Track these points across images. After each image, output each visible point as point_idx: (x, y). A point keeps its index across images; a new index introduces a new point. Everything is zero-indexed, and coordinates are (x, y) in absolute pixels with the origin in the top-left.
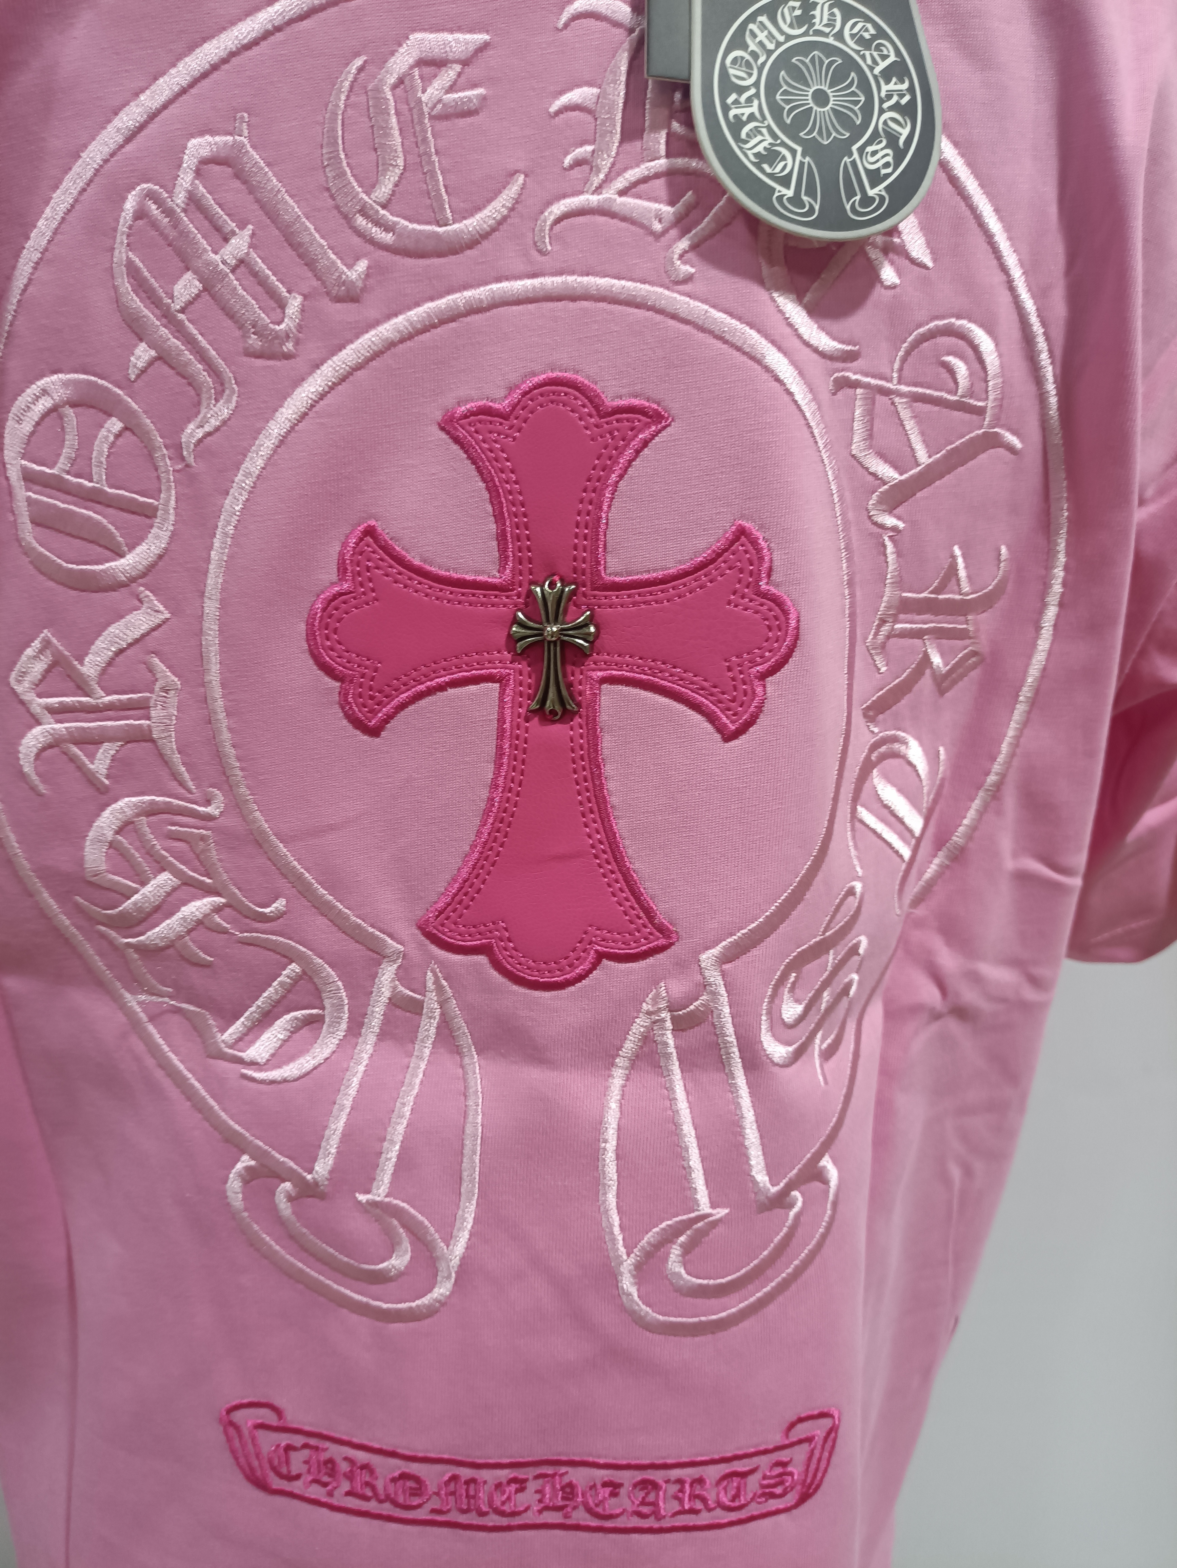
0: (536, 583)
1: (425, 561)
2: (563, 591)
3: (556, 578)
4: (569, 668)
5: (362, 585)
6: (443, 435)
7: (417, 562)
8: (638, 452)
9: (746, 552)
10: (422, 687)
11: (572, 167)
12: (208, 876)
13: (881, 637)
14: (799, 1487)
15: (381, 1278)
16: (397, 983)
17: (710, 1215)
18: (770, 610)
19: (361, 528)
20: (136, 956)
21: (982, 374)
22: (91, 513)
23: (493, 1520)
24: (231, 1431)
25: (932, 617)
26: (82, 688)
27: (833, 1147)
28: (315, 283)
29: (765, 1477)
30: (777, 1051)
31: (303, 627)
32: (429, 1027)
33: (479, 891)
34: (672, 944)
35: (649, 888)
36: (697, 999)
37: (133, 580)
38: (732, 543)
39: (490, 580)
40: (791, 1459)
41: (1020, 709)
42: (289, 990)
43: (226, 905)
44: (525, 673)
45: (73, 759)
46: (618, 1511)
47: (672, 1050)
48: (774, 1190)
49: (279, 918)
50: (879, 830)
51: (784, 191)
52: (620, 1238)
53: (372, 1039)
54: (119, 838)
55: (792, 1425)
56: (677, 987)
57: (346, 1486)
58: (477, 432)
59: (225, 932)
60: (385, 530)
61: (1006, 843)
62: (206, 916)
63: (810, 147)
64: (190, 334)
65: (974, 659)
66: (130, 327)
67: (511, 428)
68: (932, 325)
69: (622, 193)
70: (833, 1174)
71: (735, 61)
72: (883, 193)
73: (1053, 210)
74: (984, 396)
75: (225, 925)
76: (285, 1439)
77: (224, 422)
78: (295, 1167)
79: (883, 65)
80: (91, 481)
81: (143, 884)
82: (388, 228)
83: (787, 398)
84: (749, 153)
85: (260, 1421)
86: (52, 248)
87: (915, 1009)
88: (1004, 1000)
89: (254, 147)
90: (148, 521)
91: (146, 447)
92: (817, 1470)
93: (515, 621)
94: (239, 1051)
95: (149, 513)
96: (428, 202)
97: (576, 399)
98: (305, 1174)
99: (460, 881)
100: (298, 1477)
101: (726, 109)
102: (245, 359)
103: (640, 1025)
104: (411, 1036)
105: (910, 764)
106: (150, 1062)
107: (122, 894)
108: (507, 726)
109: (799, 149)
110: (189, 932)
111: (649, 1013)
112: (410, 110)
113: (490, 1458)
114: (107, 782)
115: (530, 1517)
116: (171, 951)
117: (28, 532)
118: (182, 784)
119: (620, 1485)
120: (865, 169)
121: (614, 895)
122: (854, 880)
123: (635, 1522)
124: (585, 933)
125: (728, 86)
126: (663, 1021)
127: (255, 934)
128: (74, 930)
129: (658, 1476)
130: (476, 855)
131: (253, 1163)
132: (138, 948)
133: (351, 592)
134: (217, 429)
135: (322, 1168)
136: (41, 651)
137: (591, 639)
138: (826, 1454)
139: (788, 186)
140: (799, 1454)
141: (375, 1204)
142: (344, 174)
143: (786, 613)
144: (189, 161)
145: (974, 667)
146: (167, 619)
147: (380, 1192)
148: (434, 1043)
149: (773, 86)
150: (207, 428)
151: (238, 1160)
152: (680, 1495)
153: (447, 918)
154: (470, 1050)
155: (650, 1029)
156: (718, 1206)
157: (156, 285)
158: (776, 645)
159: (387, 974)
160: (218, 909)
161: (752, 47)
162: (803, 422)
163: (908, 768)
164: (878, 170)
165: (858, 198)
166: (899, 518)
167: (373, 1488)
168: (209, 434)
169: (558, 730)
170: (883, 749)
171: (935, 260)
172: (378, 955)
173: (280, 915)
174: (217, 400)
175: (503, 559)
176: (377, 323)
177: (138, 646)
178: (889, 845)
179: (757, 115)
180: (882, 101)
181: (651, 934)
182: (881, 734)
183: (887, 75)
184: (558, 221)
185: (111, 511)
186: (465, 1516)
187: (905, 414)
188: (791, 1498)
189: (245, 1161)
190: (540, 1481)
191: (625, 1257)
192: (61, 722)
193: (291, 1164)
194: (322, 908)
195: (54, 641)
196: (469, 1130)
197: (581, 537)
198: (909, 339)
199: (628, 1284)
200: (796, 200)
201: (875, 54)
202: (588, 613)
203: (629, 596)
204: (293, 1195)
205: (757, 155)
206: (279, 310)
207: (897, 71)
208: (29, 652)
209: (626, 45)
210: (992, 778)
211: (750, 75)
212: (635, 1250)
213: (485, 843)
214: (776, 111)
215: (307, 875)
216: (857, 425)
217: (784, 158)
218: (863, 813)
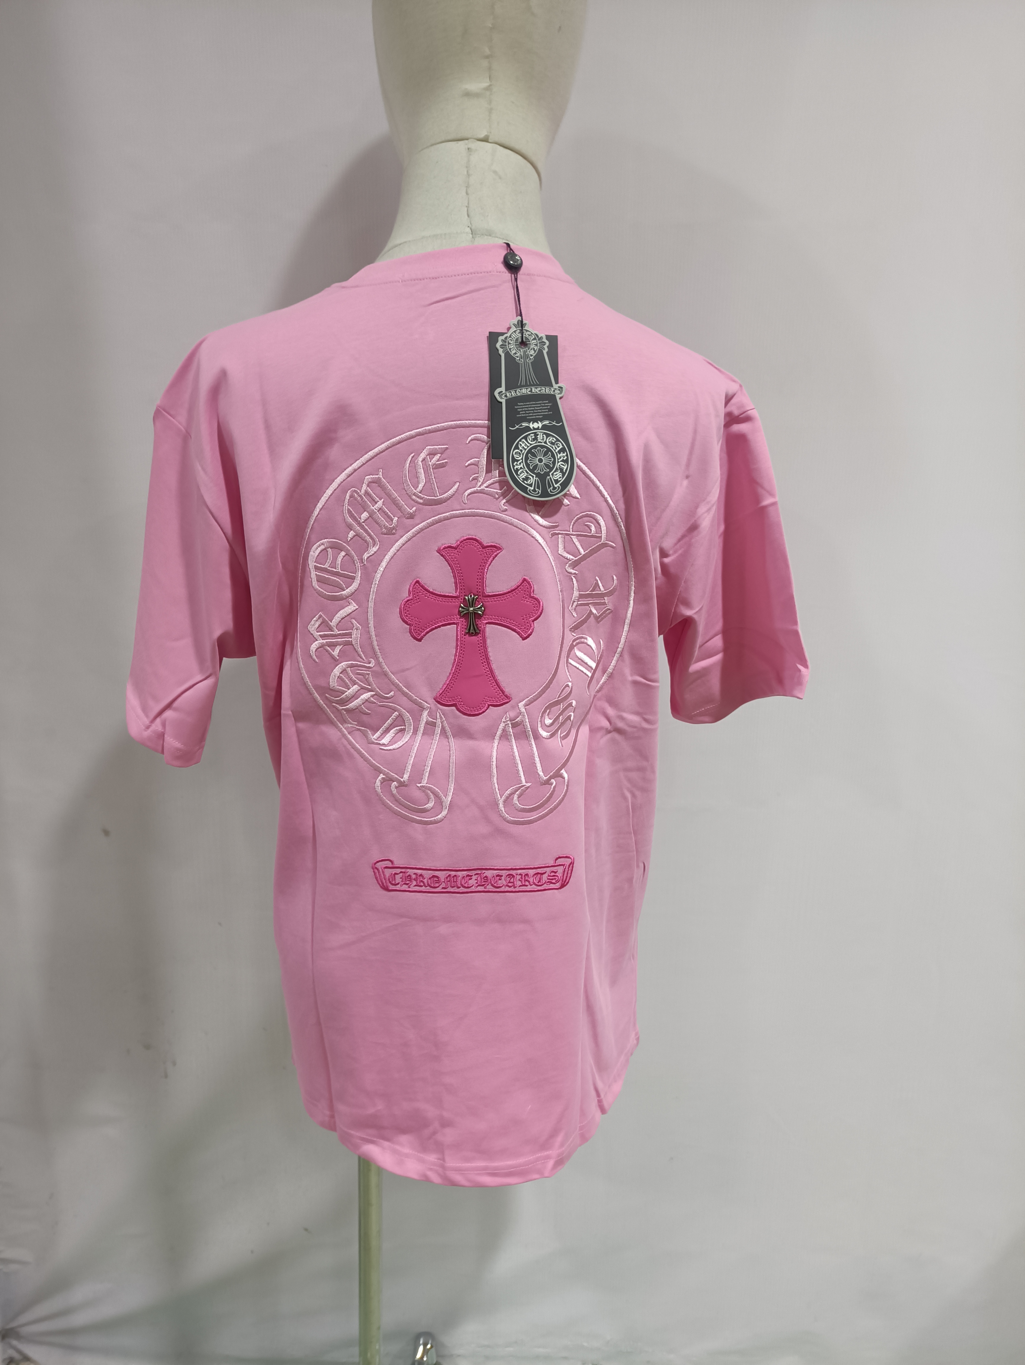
0: (466, 596)
1: (434, 590)
2: (474, 598)
3: (472, 594)
4: (477, 620)
5: (415, 597)
6: (438, 554)
7: (431, 590)
8: (494, 559)
9: (526, 585)
10: (434, 627)
11: (472, 480)
12: (369, 686)
13: (574, 606)
14: (561, 881)
15: (425, 811)
16: (428, 717)
17: (525, 785)
18: (534, 602)
19: (415, 581)
20: (345, 713)
21: (599, 527)
22: (335, 578)
23: (462, 889)
24: (376, 871)
25: (592, 599)
26: (331, 630)
27: (565, 767)
28: (401, 514)
29: (549, 876)
30: (544, 734)
31: (398, 610)
32: (438, 730)
33: (452, 687)
34: (510, 701)
35: (503, 684)
36: (518, 717)
37: (347, 597)
38: (522, 583)
39: (453, 595)
40: (557, 871)
41: (626, 628)
42: (395, 720)
43: (374, 695)
44: (464, 622)
45: (327, 651)
46: (502, 885)
47: (512, 733)
48: (545, 778)
49: (392, 698)
50: (578, 667)
51: (531, 488)
52: (498, 792)
53: (421, 735)
54: (341, 675)
55: (557, 859)
56: (512, 714)
57: (414, 883)
58: (447, 553)
59: (375, 703)
60: (422, 582)
61: (627, 671)
62: (369, 698)
63: (538, 475)
64: (366, 528)
65: (609, 611)
66: (348, 527)
67: (458, 552)
68: (581, 515)
69: (486, 487)
70: (566, 775)
71: (516, 453)
72: (559, 486)
73: (617, 479)
74: (600, 533)
75: (374, 701)
76: (394, 871)
77: (375, 552)
78: (397, 777)
79: (558, 449)
80: (336, 569)
81: (349, 689)
82: (421, 498)
83: (536, 542)
84: (520, 478)
85: (385, 866)
86: (326, 505)
87: (600, 729)
88: (635, 727)
89: (384, 478)
90: (353, 580)
91: (352, 560)
92: (567, 877)
93: (460, 606)
94: (379, 741)
95: (353, 578)
96: (432, 491)
97: (476, 543)
98: (400, 779)
99: (446, 684)
100: (398, 884)
101: (514, 466)
102: (381, 535)
103: (502, 725)
104: (433, 733)
105: (589, 645)
106: (349, 747)
107: (341, 693)
108: (459, 637)
109: (535, 476)
110: (363, 704)
111: (504, 722)
112: (427, 467)
113: (460, 868)
114: (338, 658)
115: (473, 889)
116: (357, 710)
117: (315, 584)
118: (361, 658)
119: (502, 876)
120: (554, 479)
121: (492, 687)
122: (568, 682)
123: (507, 889)
124: (484, 698)
125: (514, 460)
126: (508, 724)
127: (384, 703)
128: (324, 705)
129: (513, 872)
130: (451, 676)
131: (384, 776)
132: (345, 710)
133: (412, 600)
134: (373, 554)
135: (406, 777)
136: (319, 618)
137: (483, 611)
138: (569, 872)
139: (532, 487)
140: (560, 870)
141: (423, 786)
142: (409, 485)
143: (539, 603)
144: (366, 481)
145: (609, 613)
146: (357, 609)
147: (424, 783)
148: (440, 735)
149: (527, 458)
150: (370, 554)
151: (379, 776)
152: (521, 879)
153: (443, 696)
154: (451, 737)
155: (505, 727)
156: (527, 783)
157: (356, 515)
158: (537, 612)
159: (425, 714)
160: (372, 696)
161: (521, 448)
162: (541, 547)
163: (588, 647)
164: (558, 479)
165: (552, 488)
166: (576, 570)
167: (423, 882)
168: (371, 556)
169: (474, 638)
170: (577, 641)
171: (580, 496)
172: (422, 708)
173: (392, 697)
174: (373, 547)
175: (456, 588)
176: (419, 524)
177: (348, 616)
178: (582, 672)
179: (523, 467)
180: (558, 459)
181: (504, 698)
182: (577, 636)
183: (559, 452)
184: (469, 495)
185: (341, 578)
186: (453, 889)
187: (575, 540)
188: (558, 885)
189: (382, 776)
190: (477, 876)
191: (500, 798)
192: (324, 640)
193: (396, 776)
194: (405, 694)
195: (323, 615)
196: (451, 761)
197: (479, 582)
198: (574, 519)
199: (501, 806)
200: (534, 490)
201: (556, 446)
202: (482, 604)
203: (493, 599)
204: (397, 786)
205: (523, 479)
206: (391, 522)
207: (563, 450)
208: (315, 619)
209: (486, 447)
210: (619, 650)
211: (520, 456)
212: (503, 796)
213: (454, 673)
214: (528, 465)
215: (400, 684)
216: (560, 545)
217: (530, 479)
218: (571, 661)
